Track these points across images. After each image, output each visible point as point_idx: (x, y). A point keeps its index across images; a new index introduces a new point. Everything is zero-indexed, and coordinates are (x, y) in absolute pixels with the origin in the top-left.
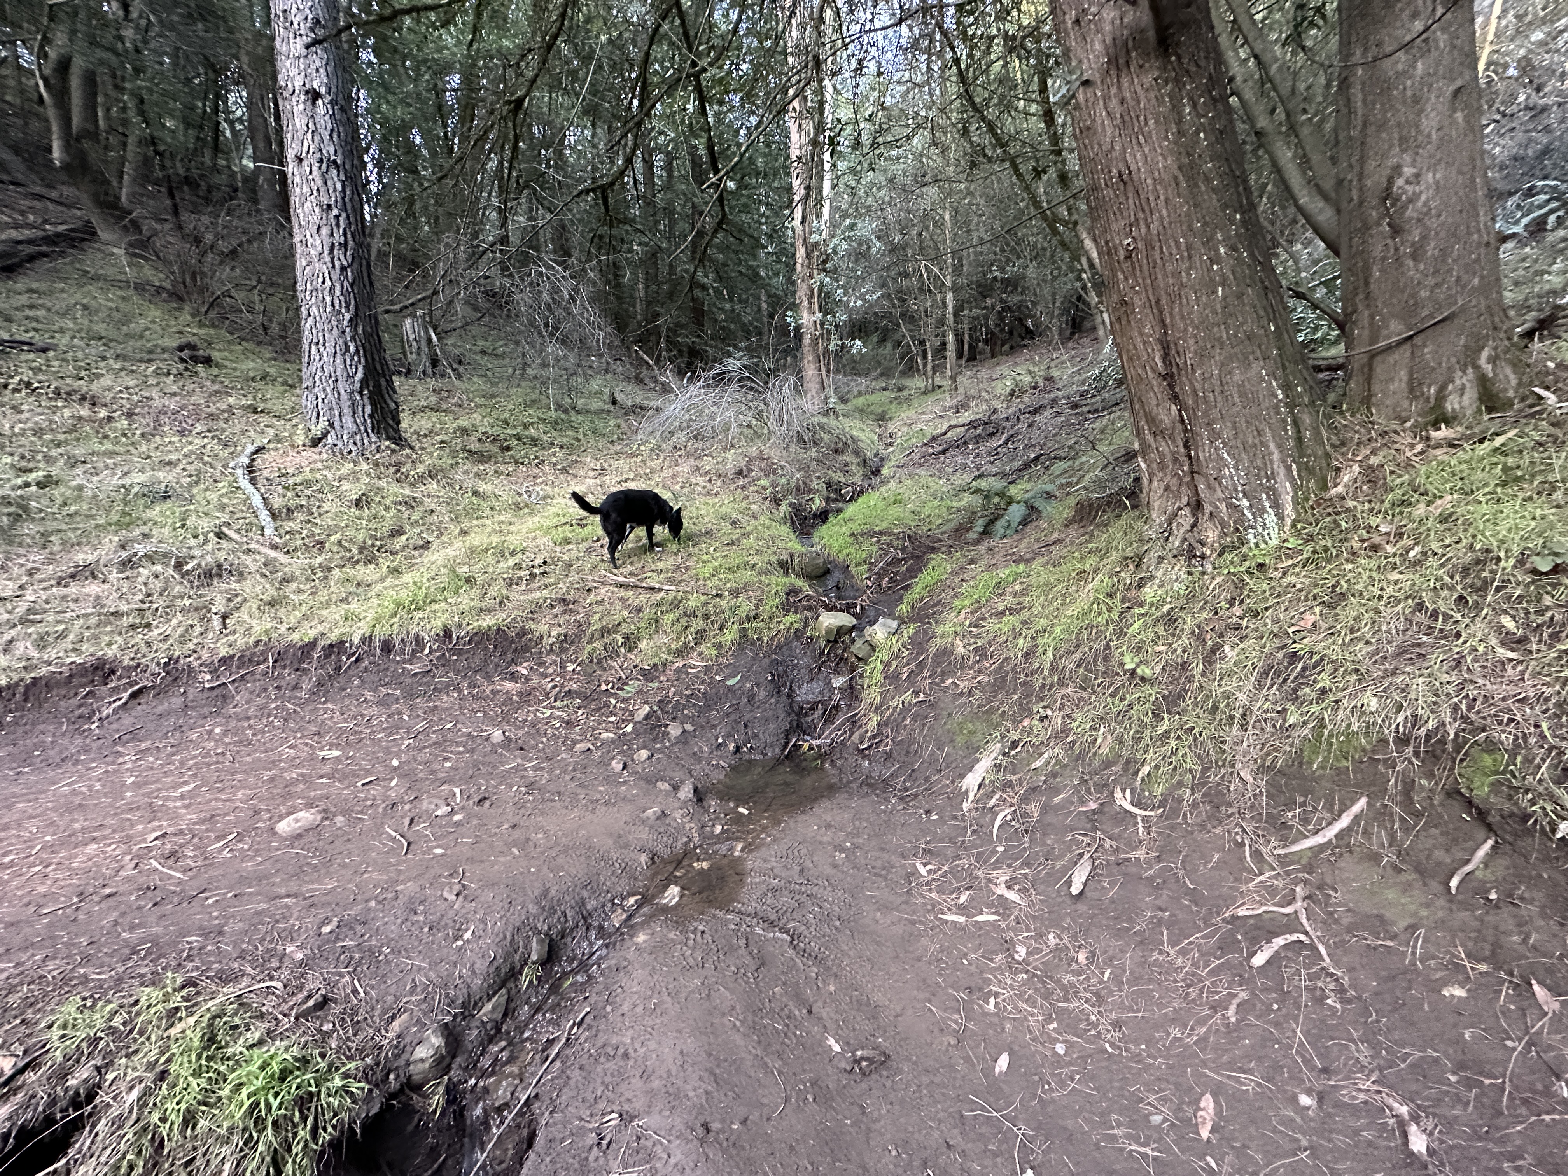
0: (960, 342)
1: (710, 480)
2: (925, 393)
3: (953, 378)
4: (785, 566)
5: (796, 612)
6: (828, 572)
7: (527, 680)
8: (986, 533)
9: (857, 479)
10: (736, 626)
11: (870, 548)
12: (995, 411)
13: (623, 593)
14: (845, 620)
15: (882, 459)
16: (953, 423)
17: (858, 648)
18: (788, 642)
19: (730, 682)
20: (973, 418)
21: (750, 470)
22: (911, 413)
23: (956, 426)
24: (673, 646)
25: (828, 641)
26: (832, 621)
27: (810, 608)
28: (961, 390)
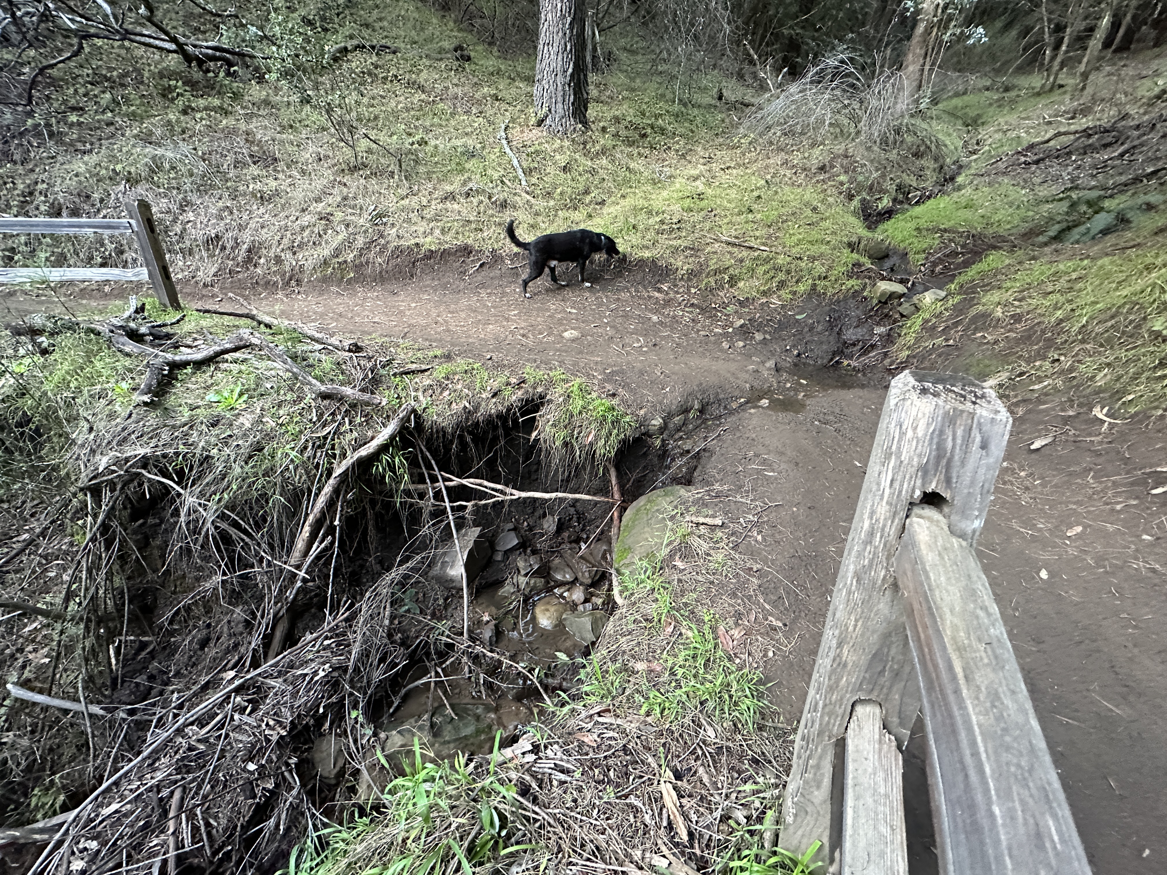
0: (1115, 25)
1: (795, 173)
2: (1038, 94)
3: (1085, 76)
4: (852, 246)
5: (857, 278)
6: (887, 256)
7: (667, 294)
8: (1058, 238)
9: (928, 184)
10: (810, 281)
11: (934, 241)
12: (1125, 117)
13: (730, 249)
14: (899, 288)
15: (961, 167)
16: (1062, 130)
17: (905, 308)
18: (845, 298)
19: (797, 317)
20: (1091, 124)
21: (832, 167)
22: (1013, 118)
23: (1065, 134)
24: (762, 288)
25: (880, 302)
26: (888, 287)
27: (870, 278)
28: (1089, 90)
